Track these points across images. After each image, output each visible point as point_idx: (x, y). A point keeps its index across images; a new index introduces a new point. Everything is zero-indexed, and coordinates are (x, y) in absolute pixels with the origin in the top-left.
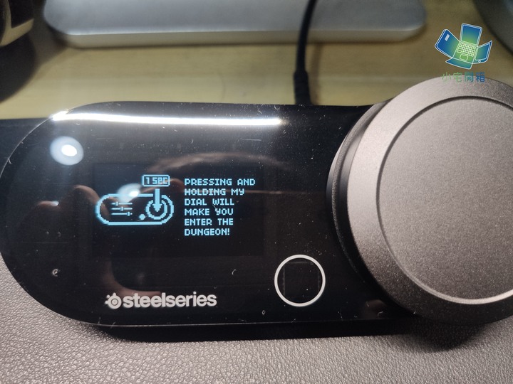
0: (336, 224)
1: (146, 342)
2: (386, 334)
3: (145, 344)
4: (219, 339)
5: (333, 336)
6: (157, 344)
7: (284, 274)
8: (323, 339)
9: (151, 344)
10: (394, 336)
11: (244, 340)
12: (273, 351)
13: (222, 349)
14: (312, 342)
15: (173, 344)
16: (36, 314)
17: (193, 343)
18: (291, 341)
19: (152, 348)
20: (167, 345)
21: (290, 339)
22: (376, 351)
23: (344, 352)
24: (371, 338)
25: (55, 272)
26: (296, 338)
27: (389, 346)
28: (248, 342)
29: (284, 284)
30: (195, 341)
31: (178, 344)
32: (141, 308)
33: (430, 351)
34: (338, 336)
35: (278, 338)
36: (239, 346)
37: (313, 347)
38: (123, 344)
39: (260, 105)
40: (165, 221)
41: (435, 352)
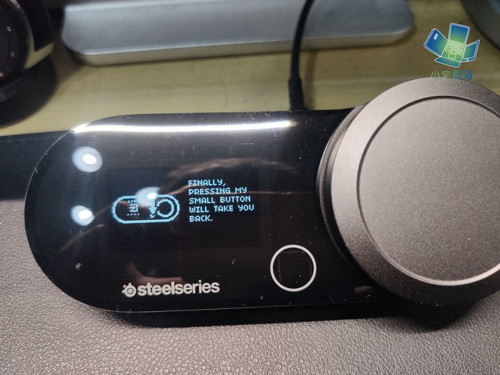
0: (324, 216)
1: (160, 327)
2: (378, 317)
3: (159, 329)
4: (224, 324)
5: (329, 319)
6: (170, 329)
7: (279, 262)
8: (319, 322)
9: (164, 330)
10: (386, 319)
11: (247, 324)
12: (274, 333)
13: (227, 332)
14: (310, 326)
15: (184, 329)
16: (63, 305)
17: (202, 328)
18: (290, 325)
19: (165, 333)
20: (179, 330)
21: (289, 322)
22: (368, 332)
23: (339, 333)
24: (364, 320)
25: (78, 266)
26: (295, 322)
27: (380, 327)
28: (251, 326)
29: (279, 272)
30: (203, 326)
31: (188, 329)
32: (153, 296)
33: (419, 332)
34: (333, 319)
35: (278, 322)
36: (243, 330)
37: (310, 329)
38: (140, 330)
39: (252, 113)
40: (172, 219)
41: (424, 332)
